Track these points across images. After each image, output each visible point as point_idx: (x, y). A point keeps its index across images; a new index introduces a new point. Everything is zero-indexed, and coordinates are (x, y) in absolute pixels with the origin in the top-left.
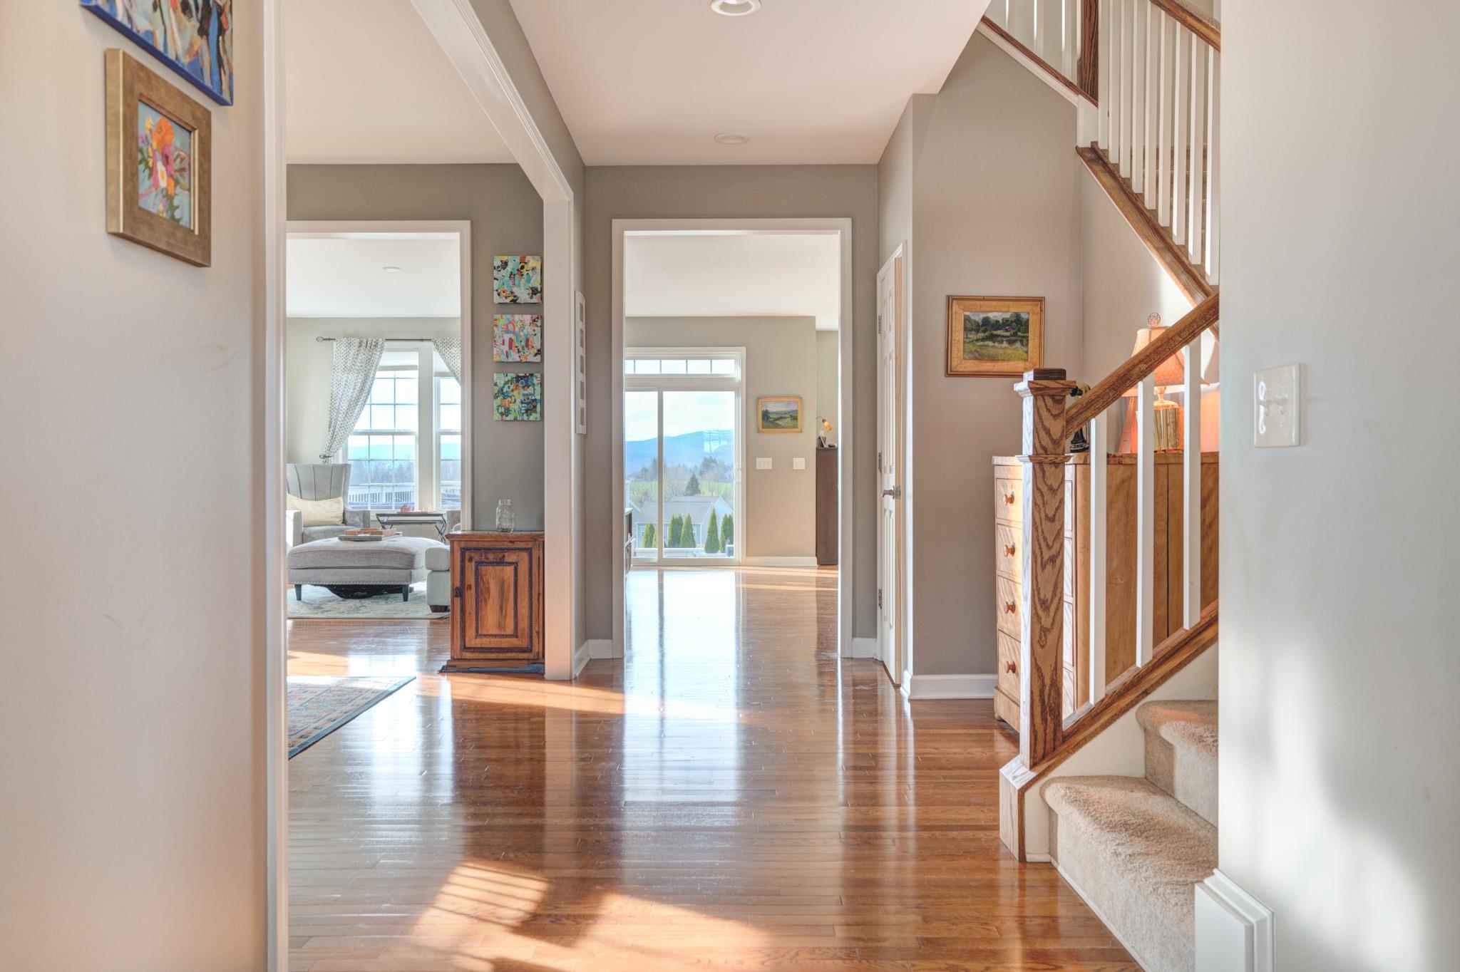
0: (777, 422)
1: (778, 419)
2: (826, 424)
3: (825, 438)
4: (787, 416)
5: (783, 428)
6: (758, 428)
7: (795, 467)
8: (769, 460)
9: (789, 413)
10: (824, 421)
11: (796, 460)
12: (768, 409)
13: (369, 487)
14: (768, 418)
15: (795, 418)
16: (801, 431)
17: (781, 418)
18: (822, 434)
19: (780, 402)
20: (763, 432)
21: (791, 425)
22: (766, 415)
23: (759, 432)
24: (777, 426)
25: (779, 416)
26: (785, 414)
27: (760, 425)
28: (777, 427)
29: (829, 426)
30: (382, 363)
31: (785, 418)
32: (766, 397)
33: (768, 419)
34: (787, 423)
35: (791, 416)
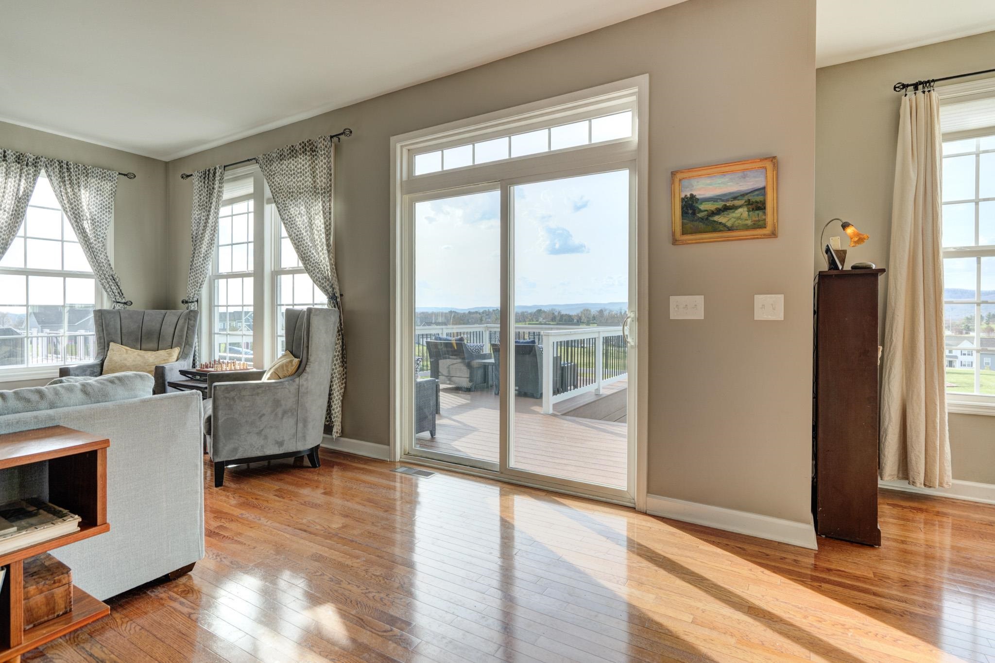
0: (716, 218)
1: (718, 212)
2: (850, 230)
3: (845, 252)
4: (737, 203)
5: (730, 229)
6: (673, 234)
7: (760, 315)
8: (700, 300)
9: (743, 195)
10: (845, 226)
11: (760, 300)
12: (694, 193)
13: (227, 335)
14: (695, 210)
15: (758, 206)
16: (774, 234)
17: (726, 209)
18: (836, 244)
19: (724, 174)
20: (684, 243)
21: (749, 222)
22: (690, 206)
23: (675, 242)
24: (716, 228)
25: (719, 205)
26: (735, 198)
27: (678, 229)
28: (715, 230)
29: (858, 235)
30: (226, 195)
31: (734, 208)
32: (690, 169)
33: (694, 214)
34: (739, 218)
35: (749, 203)
